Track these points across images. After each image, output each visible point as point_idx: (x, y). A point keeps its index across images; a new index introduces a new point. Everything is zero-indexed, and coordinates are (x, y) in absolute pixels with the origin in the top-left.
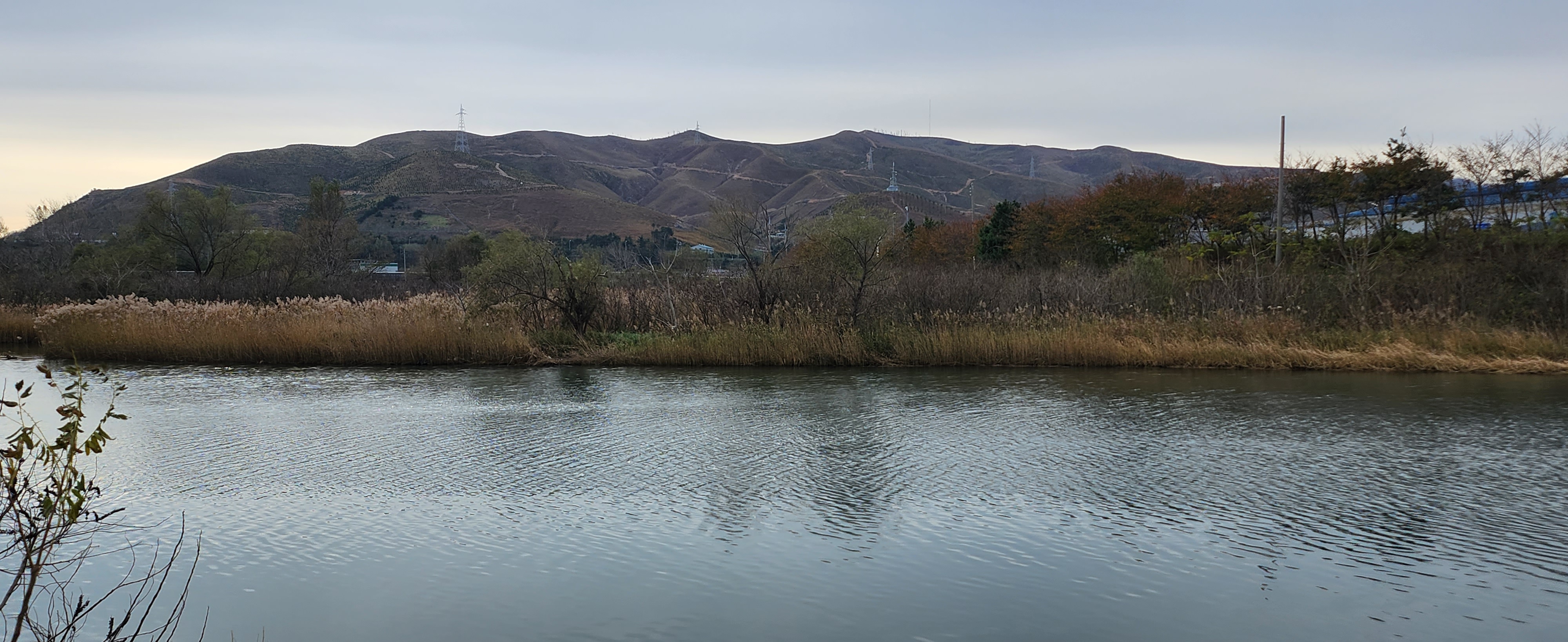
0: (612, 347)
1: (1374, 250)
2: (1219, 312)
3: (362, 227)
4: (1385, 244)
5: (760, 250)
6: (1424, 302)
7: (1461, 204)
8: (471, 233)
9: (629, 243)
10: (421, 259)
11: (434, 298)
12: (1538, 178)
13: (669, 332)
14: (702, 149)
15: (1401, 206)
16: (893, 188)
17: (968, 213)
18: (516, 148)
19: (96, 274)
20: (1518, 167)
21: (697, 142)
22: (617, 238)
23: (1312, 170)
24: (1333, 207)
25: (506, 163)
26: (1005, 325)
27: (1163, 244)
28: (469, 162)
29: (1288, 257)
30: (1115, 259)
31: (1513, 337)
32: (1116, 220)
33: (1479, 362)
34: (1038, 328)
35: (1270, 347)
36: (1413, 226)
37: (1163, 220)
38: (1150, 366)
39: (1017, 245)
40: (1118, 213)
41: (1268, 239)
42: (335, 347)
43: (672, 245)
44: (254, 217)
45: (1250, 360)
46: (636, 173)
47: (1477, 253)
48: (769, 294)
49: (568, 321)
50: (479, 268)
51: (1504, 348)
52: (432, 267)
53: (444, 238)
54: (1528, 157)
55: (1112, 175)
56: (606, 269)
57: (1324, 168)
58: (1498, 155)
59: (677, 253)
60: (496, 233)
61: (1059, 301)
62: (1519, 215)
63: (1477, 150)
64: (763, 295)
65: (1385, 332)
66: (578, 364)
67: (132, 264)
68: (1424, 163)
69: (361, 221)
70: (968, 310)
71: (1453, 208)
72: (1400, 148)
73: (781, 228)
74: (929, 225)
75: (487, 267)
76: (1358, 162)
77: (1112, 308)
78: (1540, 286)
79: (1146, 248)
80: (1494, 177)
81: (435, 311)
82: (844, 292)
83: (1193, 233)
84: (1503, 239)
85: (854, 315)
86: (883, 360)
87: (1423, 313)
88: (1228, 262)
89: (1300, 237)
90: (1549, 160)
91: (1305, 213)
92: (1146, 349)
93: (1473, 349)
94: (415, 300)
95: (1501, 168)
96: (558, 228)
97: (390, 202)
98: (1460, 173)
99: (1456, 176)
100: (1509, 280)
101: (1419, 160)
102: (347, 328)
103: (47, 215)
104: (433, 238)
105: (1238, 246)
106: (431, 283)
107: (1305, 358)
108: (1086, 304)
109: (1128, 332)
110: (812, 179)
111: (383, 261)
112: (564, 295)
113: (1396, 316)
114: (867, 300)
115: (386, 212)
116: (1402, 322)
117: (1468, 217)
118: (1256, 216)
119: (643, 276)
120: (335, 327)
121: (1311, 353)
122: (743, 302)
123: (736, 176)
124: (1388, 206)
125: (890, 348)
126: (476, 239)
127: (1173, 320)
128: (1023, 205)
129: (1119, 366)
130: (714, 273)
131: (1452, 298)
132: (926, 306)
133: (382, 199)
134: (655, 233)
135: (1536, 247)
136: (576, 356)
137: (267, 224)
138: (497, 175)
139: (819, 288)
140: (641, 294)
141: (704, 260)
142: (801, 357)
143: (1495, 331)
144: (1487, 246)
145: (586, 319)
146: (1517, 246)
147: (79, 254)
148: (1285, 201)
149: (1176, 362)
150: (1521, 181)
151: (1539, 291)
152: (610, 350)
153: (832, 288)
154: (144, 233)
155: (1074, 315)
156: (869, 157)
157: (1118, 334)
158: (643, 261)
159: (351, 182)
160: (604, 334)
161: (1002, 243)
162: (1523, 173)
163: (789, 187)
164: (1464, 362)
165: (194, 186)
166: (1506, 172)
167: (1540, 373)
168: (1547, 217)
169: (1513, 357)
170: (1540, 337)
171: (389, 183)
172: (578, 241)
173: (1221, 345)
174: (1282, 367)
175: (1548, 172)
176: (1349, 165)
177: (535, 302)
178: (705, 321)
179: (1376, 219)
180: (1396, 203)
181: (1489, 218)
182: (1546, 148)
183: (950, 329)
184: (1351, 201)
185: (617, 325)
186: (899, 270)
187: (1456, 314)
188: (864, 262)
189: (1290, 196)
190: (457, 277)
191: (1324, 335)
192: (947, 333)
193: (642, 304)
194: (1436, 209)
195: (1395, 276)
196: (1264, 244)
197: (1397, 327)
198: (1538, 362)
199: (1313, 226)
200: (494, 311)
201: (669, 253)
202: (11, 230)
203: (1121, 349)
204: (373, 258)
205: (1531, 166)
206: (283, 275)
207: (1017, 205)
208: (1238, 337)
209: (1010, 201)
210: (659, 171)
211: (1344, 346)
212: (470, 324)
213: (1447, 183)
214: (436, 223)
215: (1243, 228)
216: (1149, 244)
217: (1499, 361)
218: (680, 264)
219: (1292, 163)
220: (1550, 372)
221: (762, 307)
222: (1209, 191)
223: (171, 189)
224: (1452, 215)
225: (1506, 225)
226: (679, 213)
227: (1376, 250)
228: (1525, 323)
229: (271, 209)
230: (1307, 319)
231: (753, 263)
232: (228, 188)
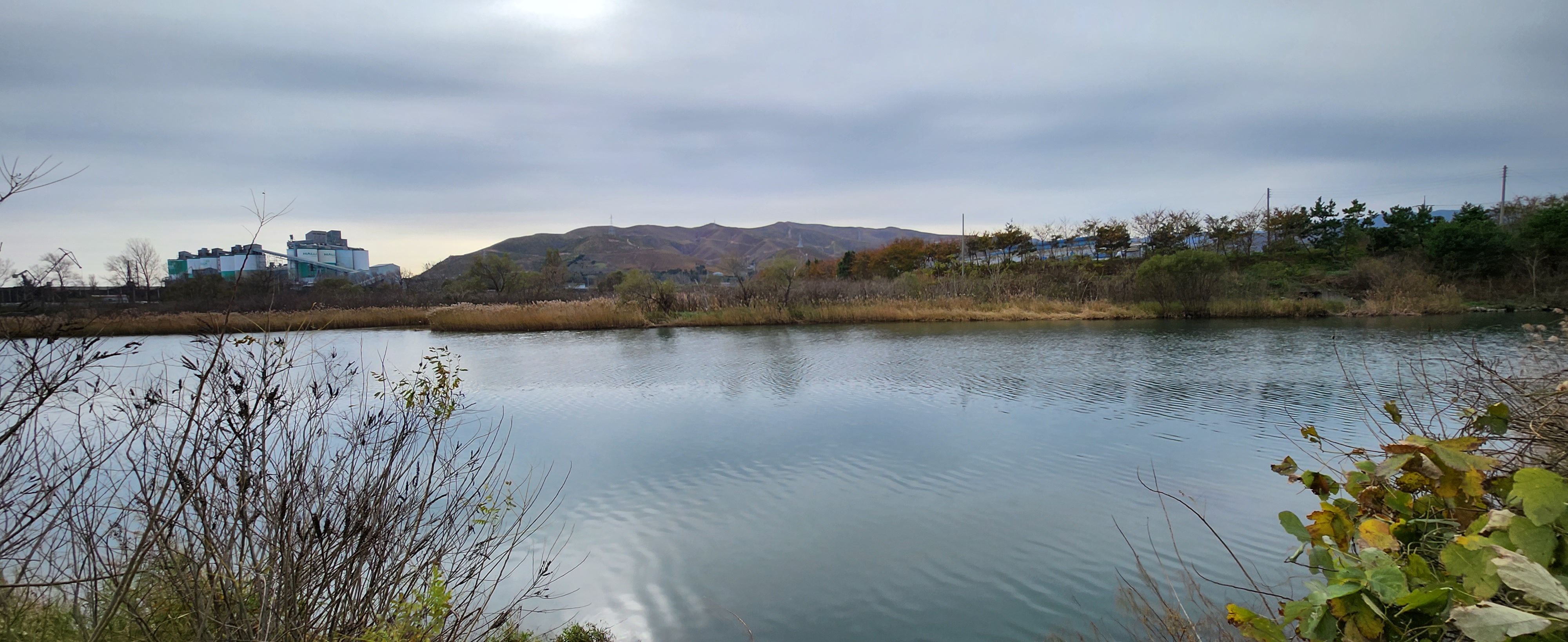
0: (680, 318)
1: (1002, 270)
2: (940, 297)
3: (569, 268)
4: (1006, 267)
5: (744, 274)
6: (1022, 290)
7: (1035, 250)
8: (617, 270)
9: (686, 272)
10: (595, 282)
11: (602, 300)
12: (1065, 238)
13: (705, 311)
14: (717, 231)
15: (1012, 251)
16: (800, 246)
17: (833, 256)
18: (635, 232)
19: (452, 292)
20: (1057, 234)
21: (714, 228)
22: (681, 270)
23: (976, 236)
24: (985, 251)
25: (632, 239)
26: (850, 304)
27: (916, 268)
28: (615, 239)
29: (967, 273)
30: (896, 275)
31: (1057, 304)
32: (896, 258)
33: (1044, 315)
34: (865, 305)
35: (961, 311)
36: (1016, 259)
37: (915, 258)
38: (912, 321)
39: (854, 269)
40: (896, 255)
41: (959, 266)
42: (559, 322)
43: (705, 273)
44: (521, 265)
45: (953, 317)
46: (688, 242)
47: (1042, 270)
48: (748, 293)
49: (661, 308)
50: (621, 285)
51: (1053, 309)
52: (600, 286)
53: (604, 272)
54: (1061, 230)
55: (893, 238)
56: (677, 284)
57: (981, 235)
58: (1049, 229)
59: (707, 276)
60: (628, 269)
61: (873, 293)
62: (1058, 253)
63: (1041, 228)
64: (745, 294)
65: (1007, 304)
66: (666, 326)
67: (468, 288)
68: (1021, 233)
69: (568, 266)
70: (835, 298)
71: (1032, 251)
72: (1011, 227)
73: (752, 264)
74: (816, 262)
75: (624, 285)
76: (994, 233)
77: (894, 296)
78: (1068, 283)
79: (909, 270)
80: (1048, 238)
81: (602, 305)
82: (781, 292)
83: (927, 263)
84: (1052, 264)
85: (786, 301)
86: (799, 321)
87: (1022, 295)
88: (943, 275)
89: (972, 264)
90: (1070, 231)
91: (973, 254)
92: (910, 313)
93: (1042, 310)
94: (592, 301)
95: (1051, 235)
96: (655, 267)
97: (581, 257)
98: (1034, 236)
99: (1033, 238)
100: (1055, 281)
101: (1018, 232)
102: (564, 314)
103: (430, 267)
104: (600, 272)
105: (946, 269)
106: (600, 292)
107: (975, 316)
108: (884, 294)
109: (902, 306)
110: (765, 242)
111: (579, 283)
112: (659, 297)
113: (1012, 297)
114: (791, 295)
115: (579, 262)
116: (1014, 299)
117: (1038, 255)
118: (954, 256)
119: (693, 287)
120: (559, 314)
121: (978, 313)
122: (737, 297)
123: (732, 242)
124: (1006, 250)
125: (802, 315)
126: (619, 273)
127: (921, 301)
128: (857, 253)
129: (899, 321)
130: (724, 284)
131: (1033, 289)
132: (817, 297)
133: (577, 256)
134: (697, 268)
135: (1065, 267)
136: (665, 323)
137: (527, 268)
138: (627, 244)
139: (770, 290)
140: (692, 295)
141: (719, 279)
142: (763, 321)
143: (1050, 302)
144: (1046, 267)
145: (669, 307)
146: (1058, 267)
147: (445, 284)
148: (965, 249)
149: (923, 318)
150: (1059, 239)
151: (1067, 285)
152: (679, 320)
153: (776, 290)
154: (473, 274)
155: (879, 300)
156: (789, 233)
157: (898, 307)
158: (692, 280)
159: (564, 249)
160: (677, 313)
161: (848, 269)
162: (1059, 237)
163: (755, 246)
164: (1038, 315)
165: (495, 253)
166: (1053, 236)
167: (1069, 319)
168: (1069, 255)
169: (1058, 313)
170: (1068, 304)
171: (580, 249)
172: (664, 272)
173: (941, 311)
174: (966, 319)
175: (1069, 236)
176: (990, 234)
177: (646, 300)
178: (721, 306)
179: (1002, 256)
180: (1010, 249)
181: (1047, 255)
182: (1068, 226)
183: (828, 306)
184: (991, 249)
185: (682, 309)
186: (804, 282)
187: (1035, 295)
188: (789, 278)
189: (967, 247)
190: (612, 290)
191: (982, 305)
192: (825, 309)
193: (693, 299)
194: (1025, 252)
195: (1011, 280)
196: (957, 268)
197: (1012, 301)
198: (1068, 315)
199: (977, 259)
200: (628, 304)
201: (704, 276)
202: (414, 275)
203: (901, 313)
204: (575, 282)
205: (1063, 234)
206: (535, 291)
207: (854, 252)
208: (948, 307)
209: (851, 251)
210: (698, 241)
211: (991, 310)
212: (618, 310)
213: (1030, 241)
214: (601, 266)
215: (948, 261)
216: (910, 268)
217: (1052, 314)
218: (709, 281)
219: (967, 233)
220: (1073, 319)
221: (745, 299)
222: (933, 246)
223: (484, 254)
224: (1032, 254)
225: (1053, 258)
226: (708, 258)
227: (1003, 269)
228: (1062, 298)
229: (529, 262)
230: (976, 299)
231: (741, 280)
232: (509, 253)
